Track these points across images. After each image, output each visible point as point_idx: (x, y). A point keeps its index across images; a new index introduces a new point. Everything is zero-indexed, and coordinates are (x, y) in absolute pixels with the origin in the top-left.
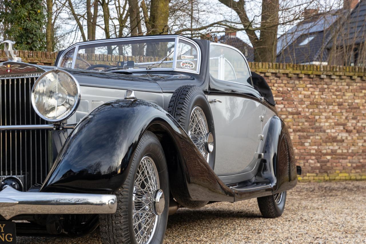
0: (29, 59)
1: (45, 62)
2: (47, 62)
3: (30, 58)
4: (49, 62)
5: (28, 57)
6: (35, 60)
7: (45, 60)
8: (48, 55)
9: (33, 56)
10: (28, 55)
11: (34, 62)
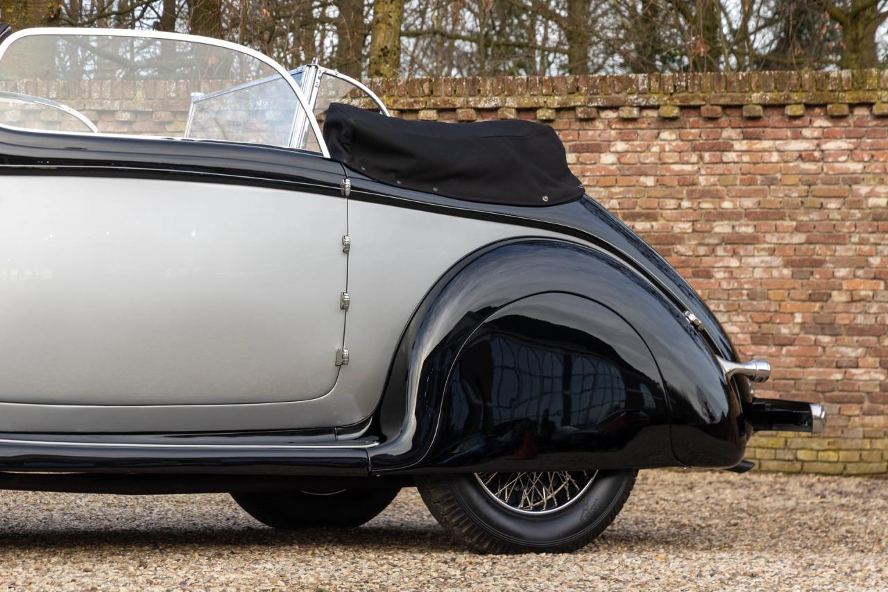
0: (678, 98)
1: (722, 101)
2: (730, 103)
3: (681, 95)
4: (736, 103)
5: (675, 90)
6: (693, 98)
7: (721, 97)
8: (732, 82)
9: (687, 87)
10: (675, 87)
11: (692, 103)
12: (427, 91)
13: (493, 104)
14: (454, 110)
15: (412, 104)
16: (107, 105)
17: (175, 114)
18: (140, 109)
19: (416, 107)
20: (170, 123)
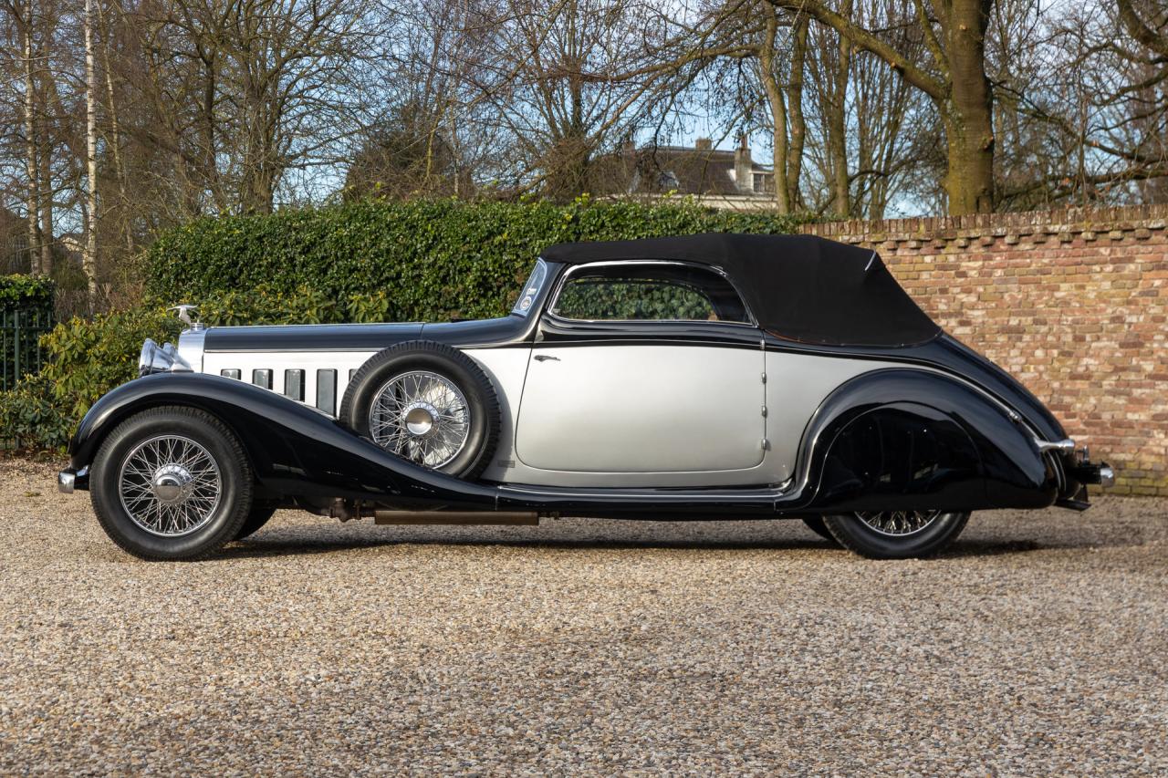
12: (1113, 217)
13: (1159, 225)
14: (1133, 230)
15: (1103, 227)
16: (902, 236)
17: (947, 240)
18: (922, 238)
19: (1106, 229)
20: (943, 247)
